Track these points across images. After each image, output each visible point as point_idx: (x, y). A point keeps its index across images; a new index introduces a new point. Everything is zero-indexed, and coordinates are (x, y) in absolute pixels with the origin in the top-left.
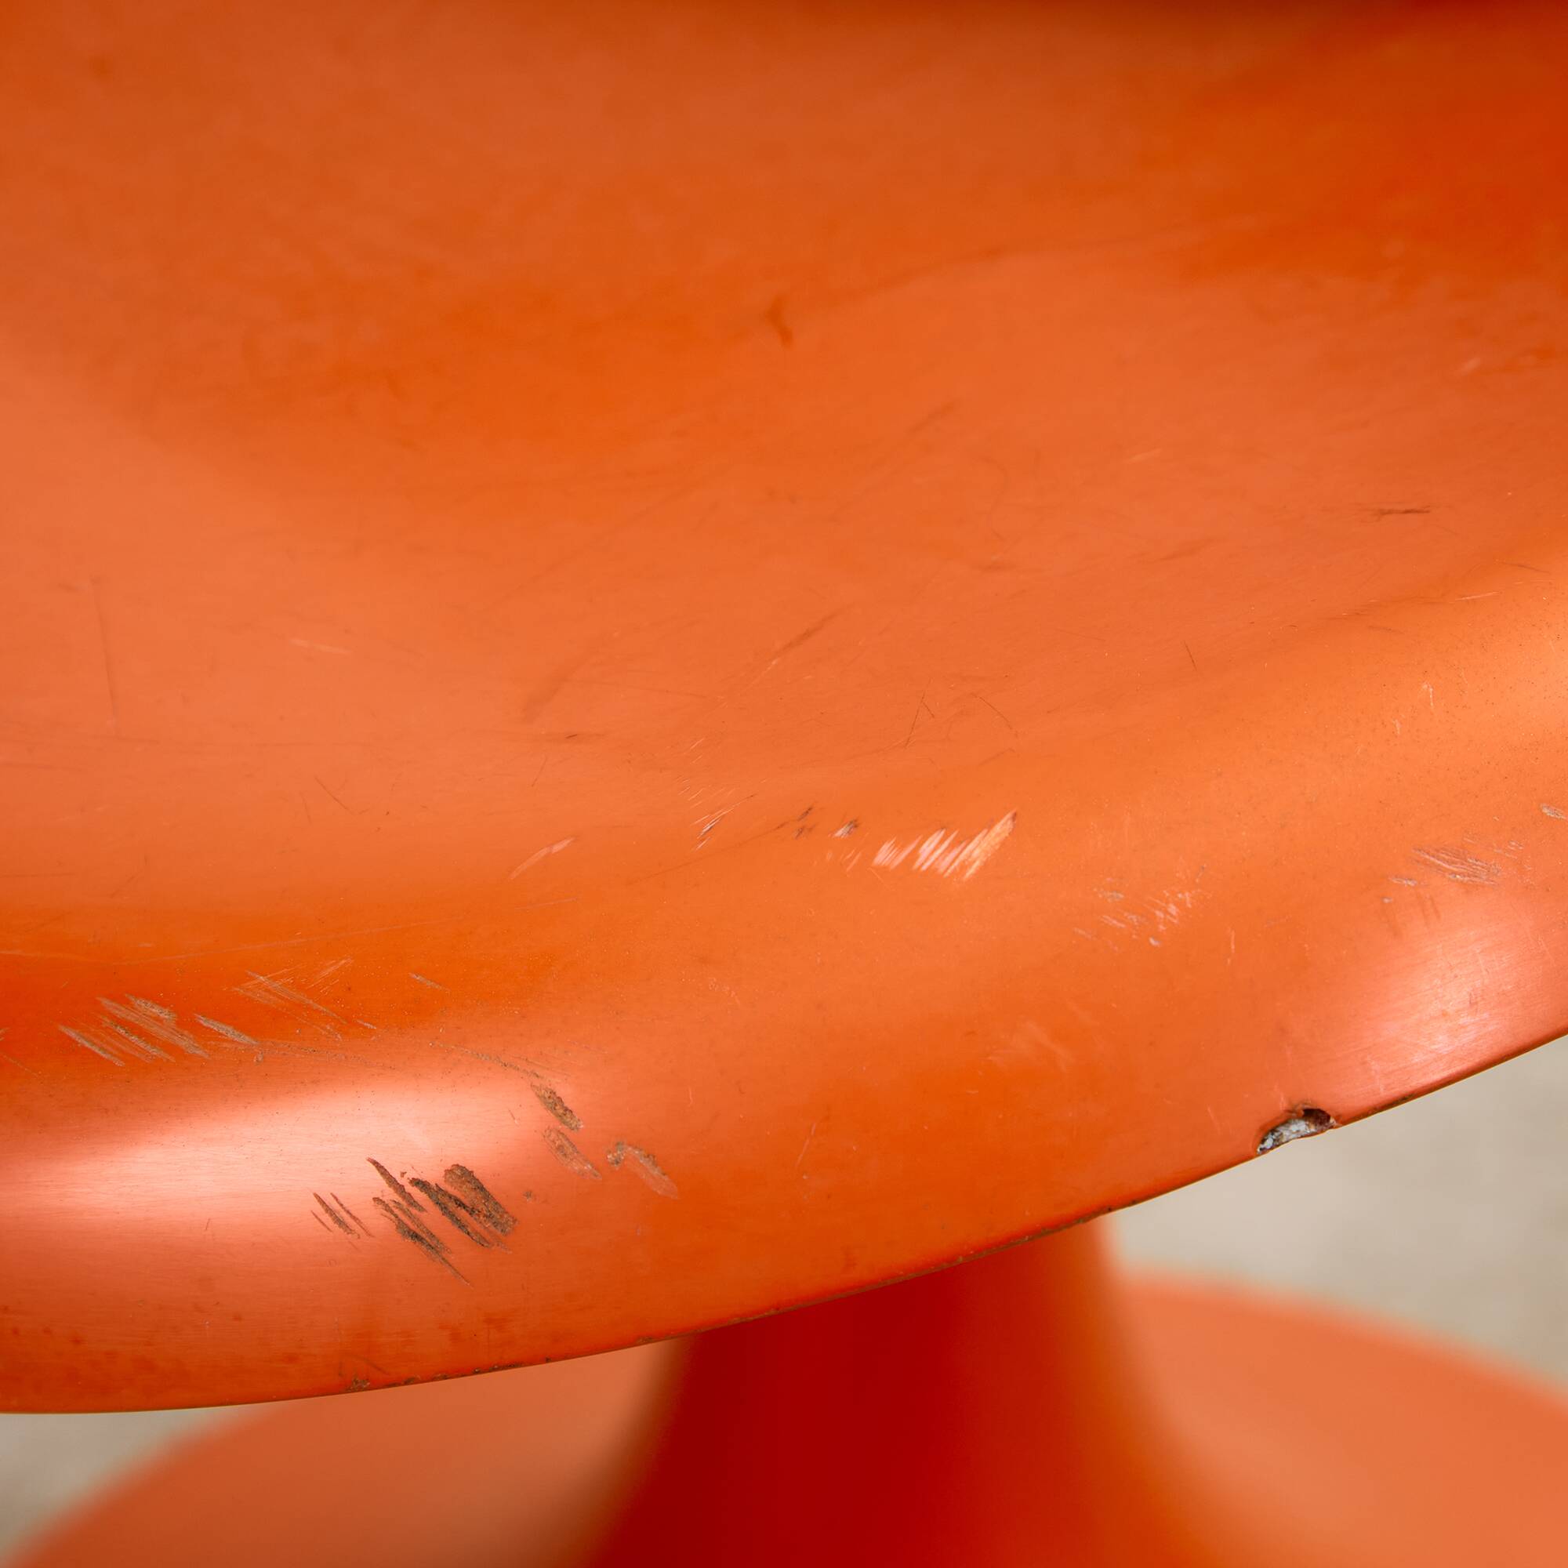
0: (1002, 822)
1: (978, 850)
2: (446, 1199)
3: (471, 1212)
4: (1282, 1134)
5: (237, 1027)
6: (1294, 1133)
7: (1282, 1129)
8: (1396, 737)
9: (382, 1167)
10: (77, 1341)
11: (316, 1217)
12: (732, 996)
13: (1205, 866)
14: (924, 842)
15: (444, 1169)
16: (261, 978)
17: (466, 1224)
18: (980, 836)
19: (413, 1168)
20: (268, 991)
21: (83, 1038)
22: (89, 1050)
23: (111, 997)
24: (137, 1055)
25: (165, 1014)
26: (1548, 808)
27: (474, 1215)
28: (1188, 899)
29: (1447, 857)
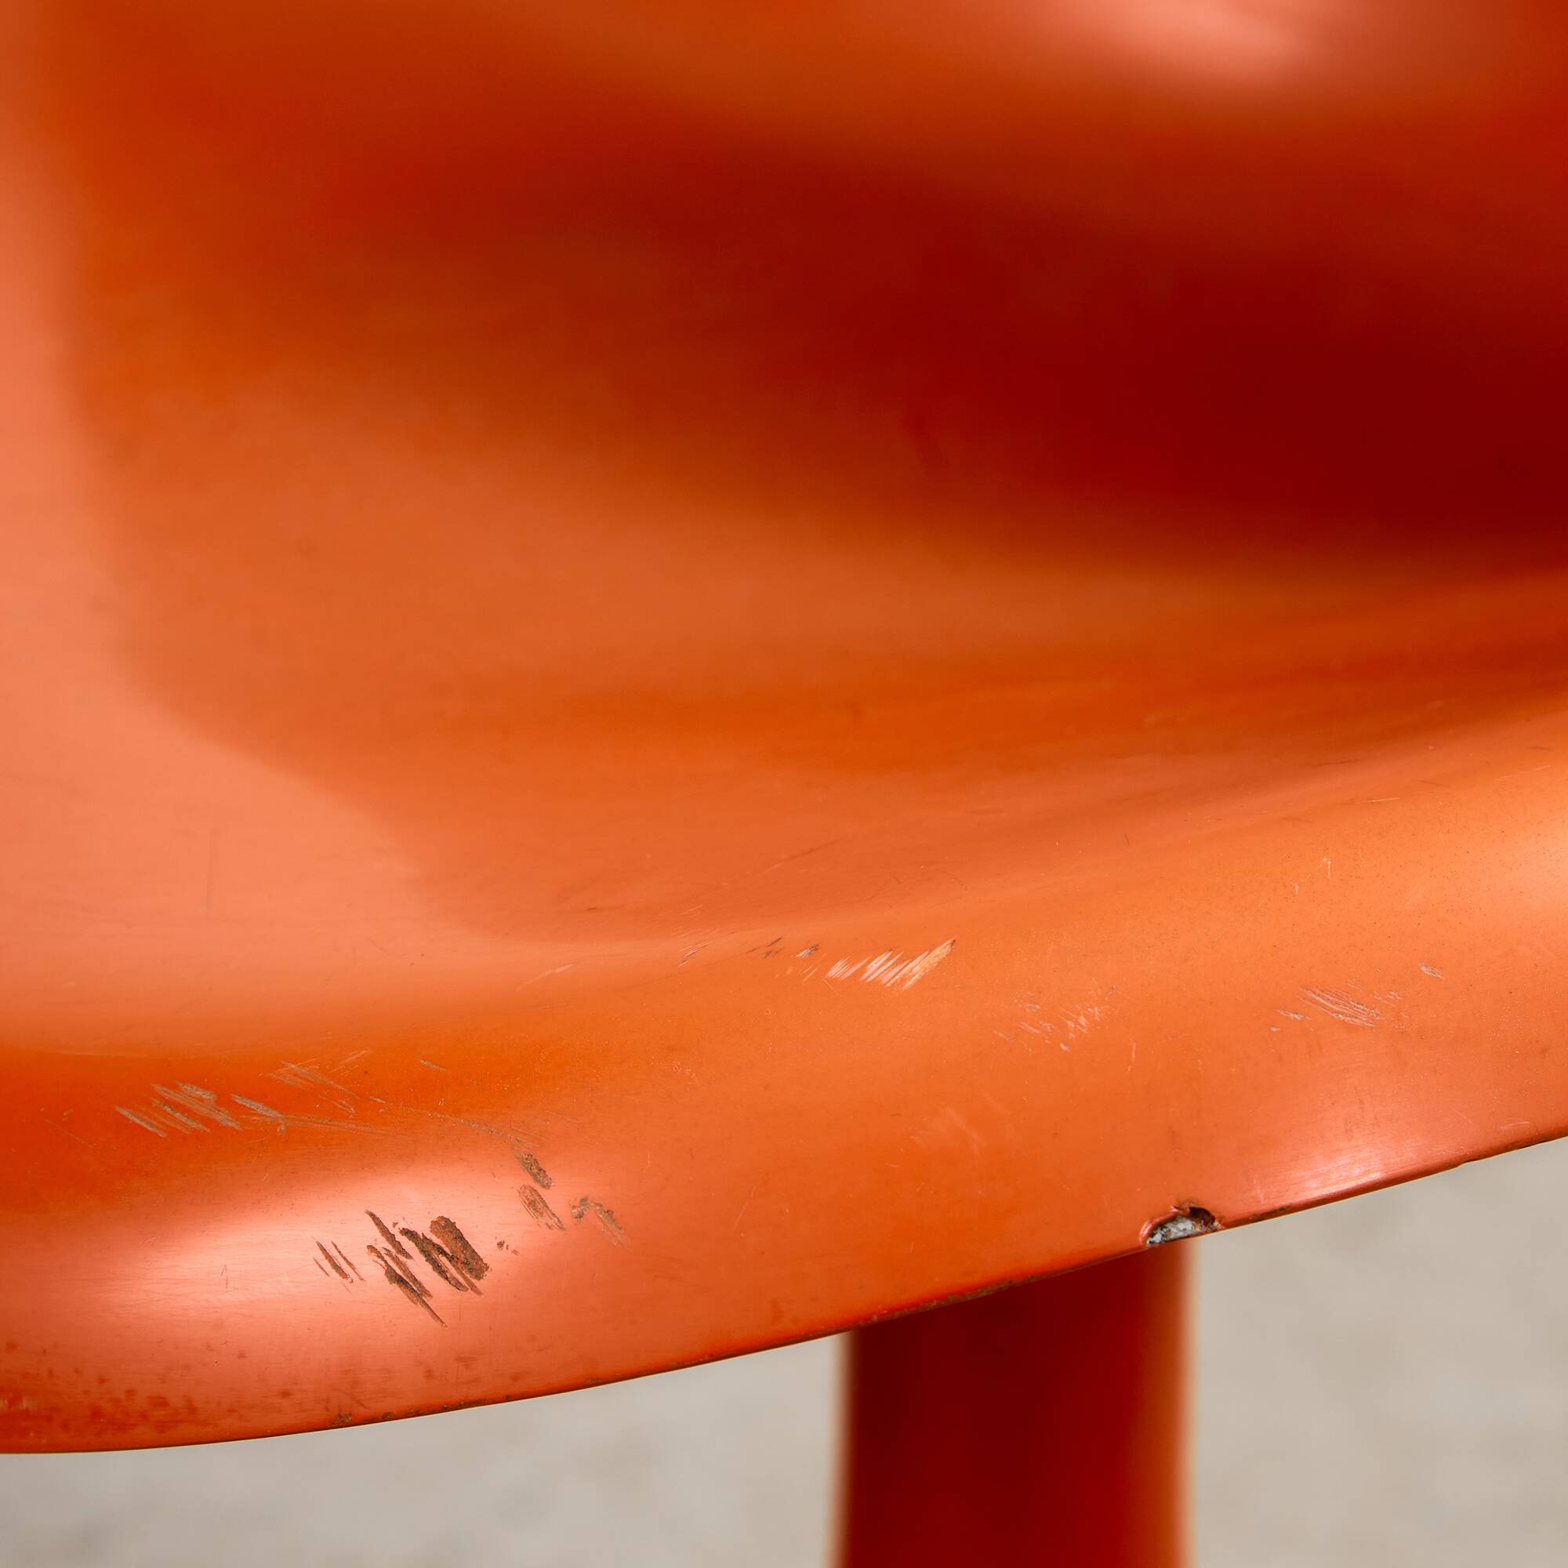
0: (943, 946)
1: (918, 967)
2: (430, 1247)
3: (451, 1259)
4: (1170, 1231)
5: (266, 1104)
6: (1180, 1231)
7: (1169, 1226)
8: (1294, 896)
9: (378, 1218)
10: (102, 1381)
11: (317, 1263)
12: (692, 1077)
13: (1114, 987)
14: (873, 961)
15: (431, 1220)
16: (292, 1066)
17: (446, 1270)
18: (921, 957)
19: (404, 1219)
20: (296, 1075)
21: (135, 1115)
22: (139, 1125)
23: (163, 1084)
24: (179, 1128)
25: (207, 1096)
26: (1426, 966)
27: (453, 1262)
28: (1097, 1013)
29: (1331, 998)
